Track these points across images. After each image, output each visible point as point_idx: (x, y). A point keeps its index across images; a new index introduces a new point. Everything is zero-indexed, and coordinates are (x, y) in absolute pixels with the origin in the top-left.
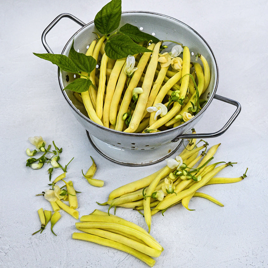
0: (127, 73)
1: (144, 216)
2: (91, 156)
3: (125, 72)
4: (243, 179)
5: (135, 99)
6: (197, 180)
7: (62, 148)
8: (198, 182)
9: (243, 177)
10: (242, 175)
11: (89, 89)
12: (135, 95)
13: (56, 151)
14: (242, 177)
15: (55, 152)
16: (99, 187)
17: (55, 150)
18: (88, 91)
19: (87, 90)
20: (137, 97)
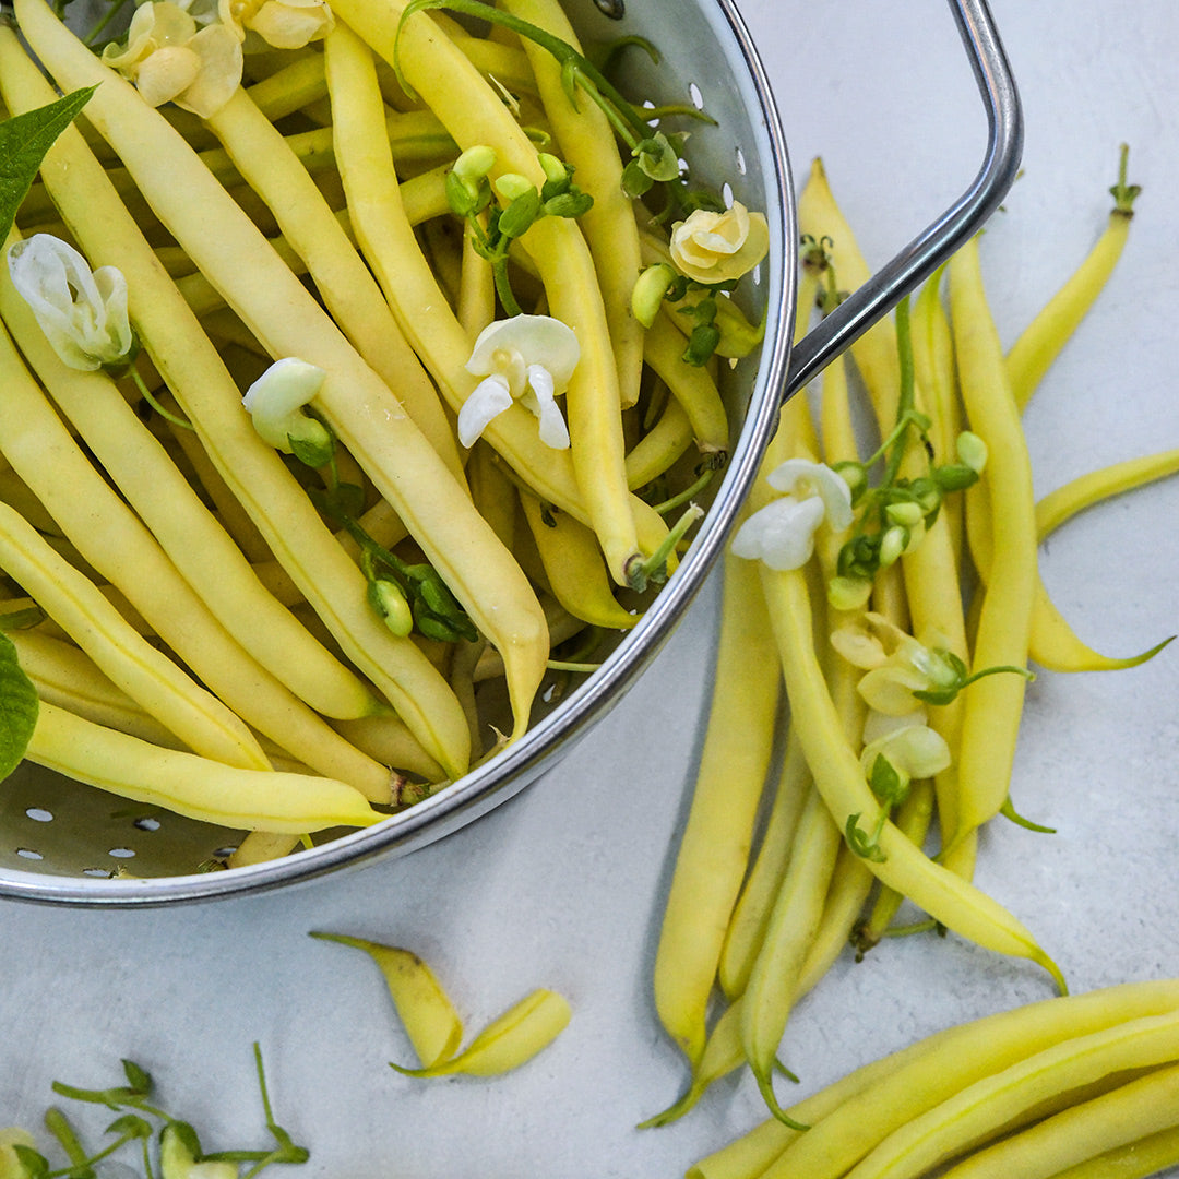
0: (93, 359)
1: (941, 930)
2: (314, 934)
3: (83, 365)
4: (1128, 215)
5: (321, 453)
6: (974, 473)
7: (124, 1061)
8: (985, 472)
9: (1123, 206)
10: (1111, 203)
11: (37, 685)
12: (295, 437)
13: (127, 1110)
14: (1115, 212)
15: (131, 1128)
16: (551, 1042)
17: (113, 1117)
18: (41, 703)
19: (33, 703)
20: (315, 433)
